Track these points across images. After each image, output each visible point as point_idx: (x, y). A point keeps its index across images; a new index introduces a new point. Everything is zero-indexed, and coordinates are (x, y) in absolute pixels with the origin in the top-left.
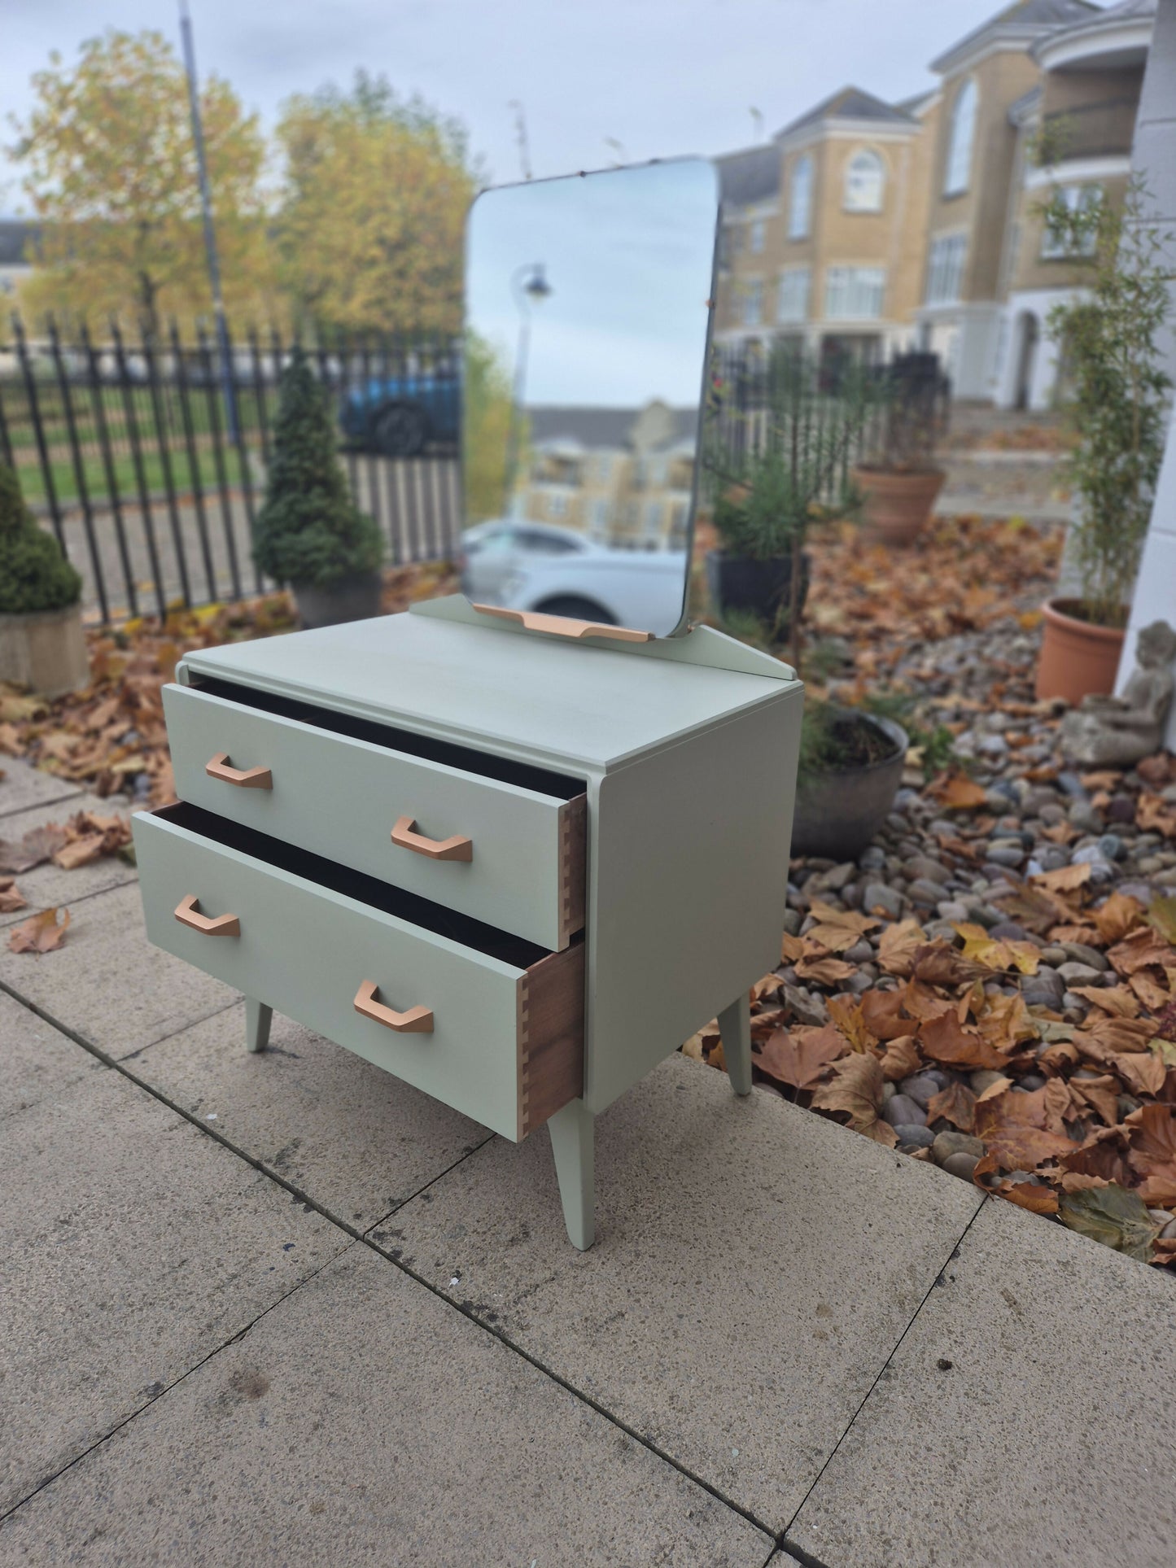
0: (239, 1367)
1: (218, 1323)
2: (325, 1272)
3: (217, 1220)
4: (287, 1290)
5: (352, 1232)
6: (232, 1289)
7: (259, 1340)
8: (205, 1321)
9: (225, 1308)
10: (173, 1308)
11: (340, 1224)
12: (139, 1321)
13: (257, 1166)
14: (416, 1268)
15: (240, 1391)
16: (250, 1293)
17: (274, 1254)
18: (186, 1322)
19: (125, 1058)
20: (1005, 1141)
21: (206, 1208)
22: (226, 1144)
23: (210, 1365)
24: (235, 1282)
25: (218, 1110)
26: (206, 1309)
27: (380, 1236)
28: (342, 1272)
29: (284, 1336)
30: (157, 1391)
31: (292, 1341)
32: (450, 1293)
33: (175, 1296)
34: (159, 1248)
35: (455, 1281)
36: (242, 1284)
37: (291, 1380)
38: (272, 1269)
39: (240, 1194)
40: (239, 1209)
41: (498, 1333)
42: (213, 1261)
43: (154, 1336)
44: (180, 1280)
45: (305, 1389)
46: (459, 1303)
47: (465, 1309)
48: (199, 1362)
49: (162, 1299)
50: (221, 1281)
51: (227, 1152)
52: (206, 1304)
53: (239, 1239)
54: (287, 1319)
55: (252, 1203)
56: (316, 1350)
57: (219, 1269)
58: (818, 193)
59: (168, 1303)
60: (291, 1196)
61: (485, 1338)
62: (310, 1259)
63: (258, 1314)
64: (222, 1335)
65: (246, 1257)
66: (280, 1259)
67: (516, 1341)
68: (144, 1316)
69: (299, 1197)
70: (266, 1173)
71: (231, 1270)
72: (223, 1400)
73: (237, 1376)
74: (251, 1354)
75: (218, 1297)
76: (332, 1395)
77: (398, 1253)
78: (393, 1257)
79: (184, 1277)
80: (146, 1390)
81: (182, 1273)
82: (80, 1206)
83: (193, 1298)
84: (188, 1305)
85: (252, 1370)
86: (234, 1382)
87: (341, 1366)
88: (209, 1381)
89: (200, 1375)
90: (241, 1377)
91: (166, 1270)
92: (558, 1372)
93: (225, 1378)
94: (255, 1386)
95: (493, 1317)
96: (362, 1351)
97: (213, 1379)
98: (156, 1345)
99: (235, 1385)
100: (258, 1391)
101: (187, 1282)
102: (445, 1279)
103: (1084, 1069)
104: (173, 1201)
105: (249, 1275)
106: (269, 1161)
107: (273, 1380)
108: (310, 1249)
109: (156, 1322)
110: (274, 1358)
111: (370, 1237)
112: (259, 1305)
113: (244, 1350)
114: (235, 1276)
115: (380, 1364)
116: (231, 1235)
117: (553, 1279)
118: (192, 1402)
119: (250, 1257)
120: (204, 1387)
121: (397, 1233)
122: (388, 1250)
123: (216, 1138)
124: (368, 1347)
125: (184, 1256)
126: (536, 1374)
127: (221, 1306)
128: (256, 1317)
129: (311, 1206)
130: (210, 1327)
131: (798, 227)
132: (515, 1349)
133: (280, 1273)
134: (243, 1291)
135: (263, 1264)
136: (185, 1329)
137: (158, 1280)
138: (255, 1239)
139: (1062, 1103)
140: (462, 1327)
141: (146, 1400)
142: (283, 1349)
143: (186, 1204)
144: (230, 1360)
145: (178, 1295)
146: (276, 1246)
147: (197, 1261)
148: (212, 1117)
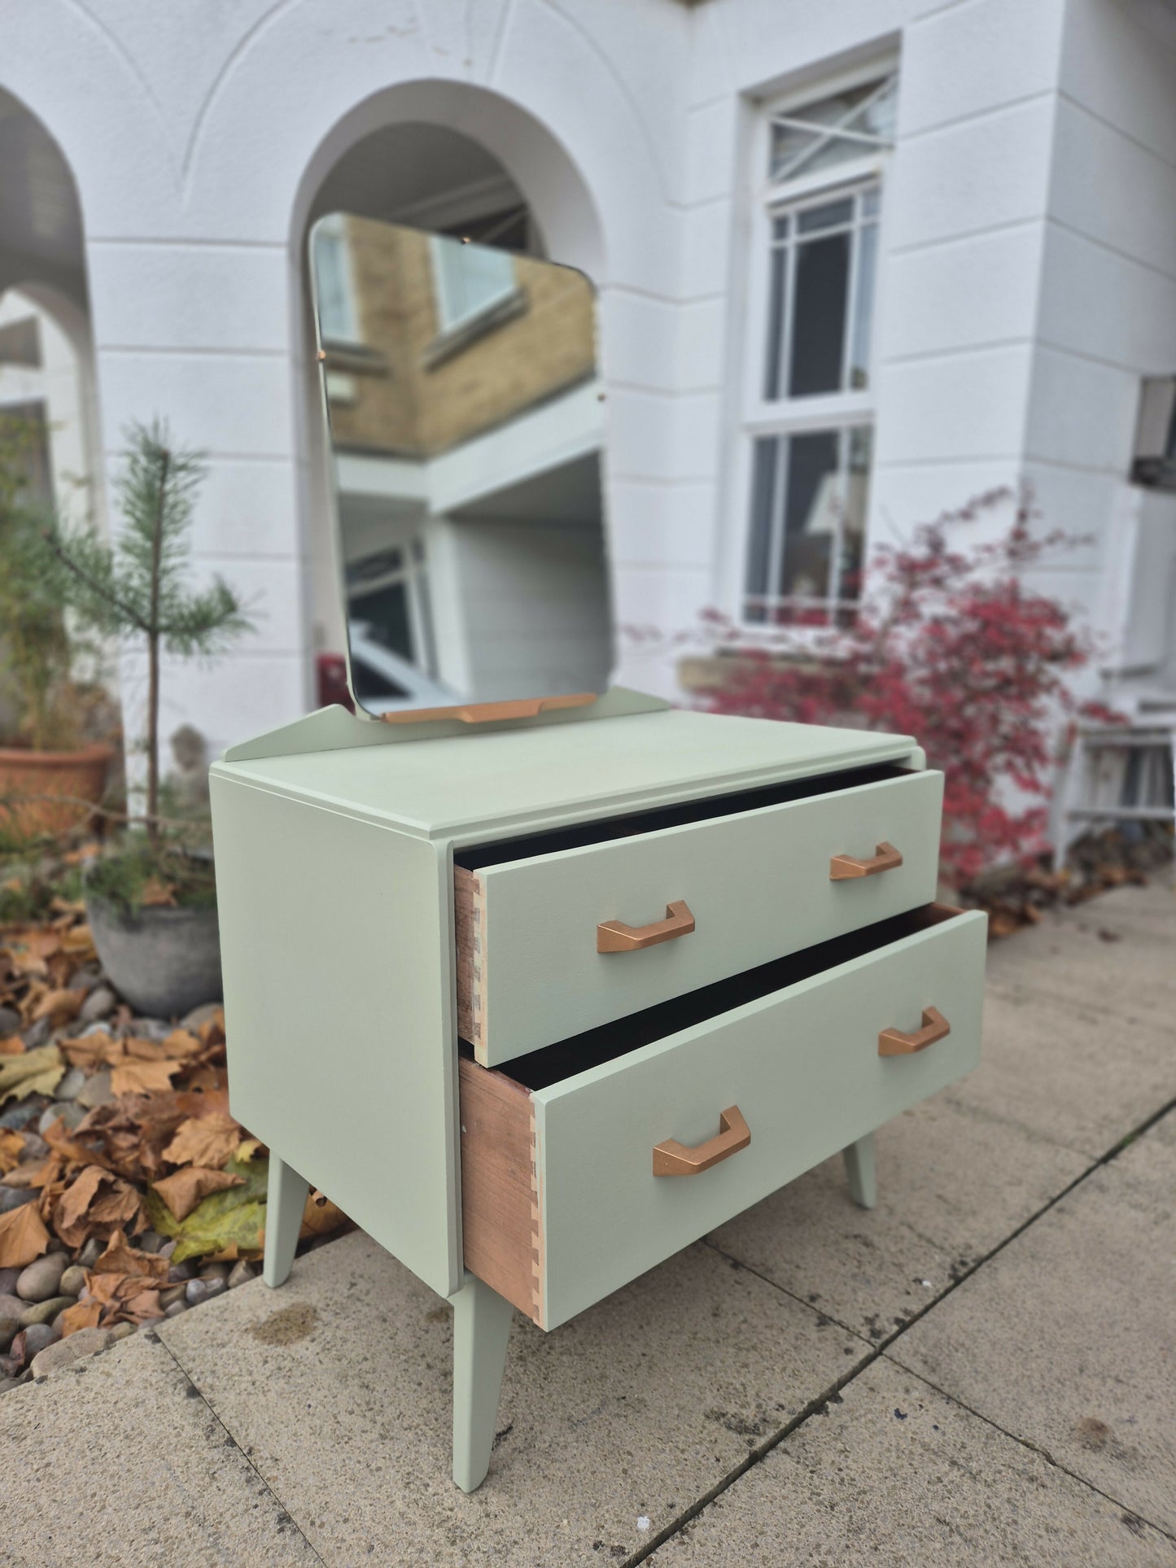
0: (1075, 1446)
1: (1024, 1472)
2: (934, 1379)
3: (862, 1492)
4: (963, 1412)
5: (869, 1360)
6: (973, 1464)
7: (1038, 1431)
8: (1025, 1484)
9: (1002, 1468)
10: (1015, 1522)
11: (859, 1370)
12: (1044, 1556)
13: (757, 1458)
14: (916, 1308)
15: (1104, 1442)
16: (974, 1447)
17: (913, 1428)
18: (1032, 1505)
21: (842, 1507)
22: (710, 1499)
23: (1083, 1471)
24: (961, 1462)
25: (625, 1517)
26: (1008, 1486)
27: (876, 1334)
28: (931, 1365)
29: (1026, 1410)
30: (1132, 1521)
31: (1030, 1403)
32: (942, 1287)
33: (997, 1523)
34: (920, 1555)
35: (926, 1283)
36: (965, 1455)
37: (1076, 1401)
38: (936, 1427)
39: (812, 1472)
40: (840, 1470)
41: (980, 1262)
42: (934, 1488)
43: (1061, 1535)
44: (971, 1521)
45: (1082, 1391)
46: (952, 1282)
47: (958, 1279)
48: (1082, 1484)
49: (1005, 1537)
50: (963, 1475)
51: (725, 1497)
52: (1000, 1487)
53: (893, 1465)
54: (1005, 1409)
55: (828, 1457)
56: (1035, 1383)
57: (945, 1480)
59: (1009, 1529)
60: (815, 1419)
61: (987, 1270)
62: (915, 1394)
63: (1003, 1436)
64: (1039, 1468)
65: (921, 1455)
66: (920, 1423)
67: (985, 1252)
68: (1035, 1553)
69: (817, 1407)
70: (772, 1445)
71: (946, 1467)
72: (1121, 1456)
73: (1088, 1446)
74: (1057, 1436)
75: (987, 1476)
76: (1081, 1371)
77: (898, 1321)
78: (904, 1326)
79: (965, 1516)
80: (1136, 1532)
81: (958, 1521)
83: (995, 1503)
84: (1007, 1505)
85: (1076, 1434)
86: (1096, 1448)
87: (1049, 1365)
88: (1102, 1470)
89: (1099, 1481)
90: (1088, 1442)
91: (957, 1539)
93: (1093, 1457)
94: (1093, 1429)
95: (963, 1263)
96: (1026, 1349)
97: (1100, 1468)
98: (1072, 1533)
99: (1099, 1447)
100: (1100, 1428)
101: (972, 1512)
102: (926, 1289)
104: (829, 1552)
105: (950, 1450)
106: (751, 1443)
107: (1081, 1416)
108: (901, 1395)
109: (1040, 1537)
110: (1055, 1416)
111: (878, 1342)
112: (991, 1436)
113: (1055, 1443)
114: (953, 1463)
116: (888, 1474)
117: (909, 1226)
118: (1133, 1483)
119: (921, 1451)
120: (1112, 1475)
121: (870, 1321)
122: (895, 1328)
123: (695, 1512)
124: (1020, 1345)
125: (929, 1522)
126: (1015, 1245)
127: (1000, 1472)
128: (1008, 1438)
129: (833, 1395)
130: (1032, 1479)
132: (992, 1254)
133: (941, 1419)
134: (974, 1454)
135: (933, 1439)
136: (1042, 1504)
137: (975, 1547)
138: (893, 1448)
140: (981, 1280)
142: (1043, 1410)
143: (835, 1534)
144: (1071, 1455)
145: (994, 1519)
146: (900, 1426)
147: (935, 1506)
148: (643, 1523)
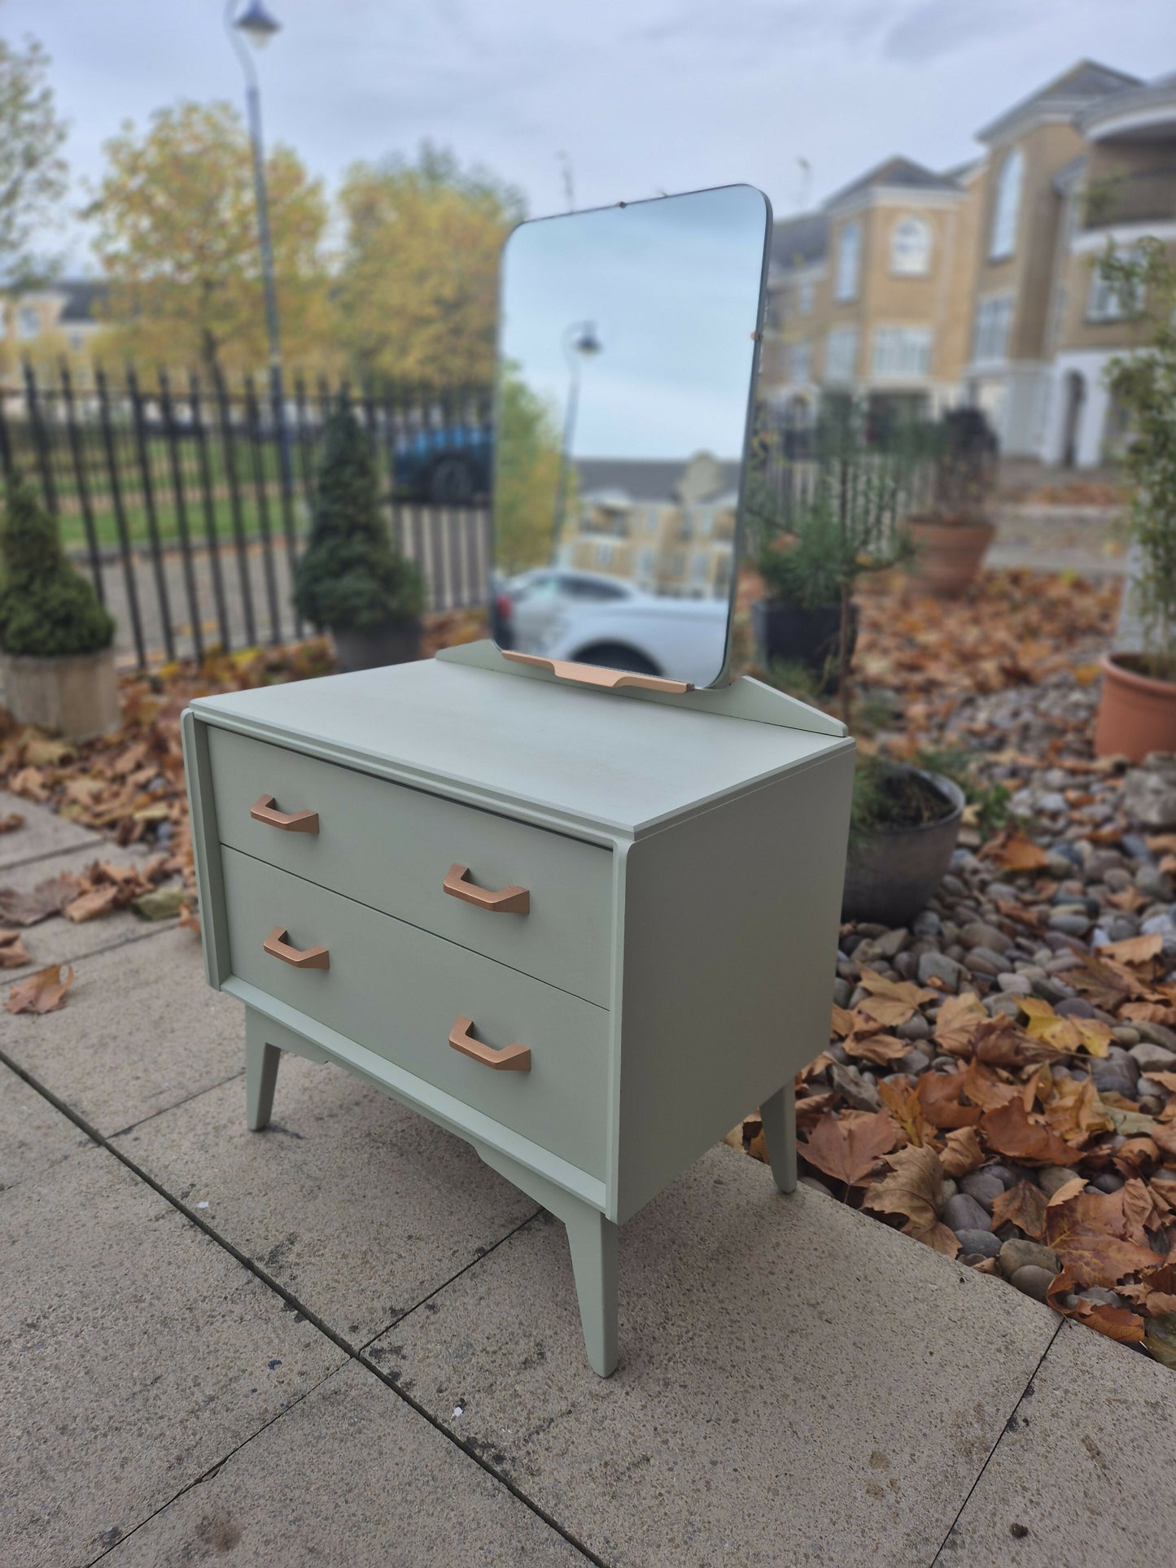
0: (209, 1510)
1: (189, 1455)
2: (313, 1397)
3: (198, 1329)
4: (269, 1417)
5: (346, 1348)
6: (207, 1414)
7: (233, 1479)
8: (175, 1452)
9: (198, 1437)
10: (140, 1435)
11: (334, 1338)
12: (102, 1450)
13: (247, 1264)
14: (416, 1394)
15: (208, 1541)
16: (228, 1419)
17: (257, 1373)
18: (154, 1452)
19: (117, 1135)
20: (1080, 1252)
21: (187, 1314)
22: (216, 1238)
23: (177, 1508)
24: (212, 1405)
25: (210, 1197)
26: (178, 1437)
27: (377, 1353)
28: (332, 1398)
29: (262, 1474)
30: (114, 1538)
31: (270, 1480)
32: (452, 1427)
33: (144, 1420)
34: (132, 1360)
35: (458, 1411)
36: (219, 1409)
37: (266, 1529)
38: (254, 1391)
39: (226, 1298)
40: (223, 1316)
41: (503, 1479)
42: (190, 1379)
43: (117, 1468)
44: (151, 1401)
45: (281, 1541)
46: (462, 1439)
47: (467, 1447)
48: (164, 1504)
49: (129, 1424)
50: (197, 1403)
51: (216, 1247)
52: (178, 1431)
53: (220, 1353)
54: (266, 1454)
55: (238, 1309)
56: (297, 1493)
57: (196, 1389)
58: (865, 258)
59: (135, 1428)
60: (281, 1302)
61: (489, 1484)
62: (297, 1380)
63: (234, 1446)
64: (193, 1469)
65: (226, 1375)
66: (264, 1379)
67: (524, 1489)
68: (108, 1443)
69: (291, 1303)
70: (257, 1273)
71: (209, 1391)
72: (187, 1554)
73: (205, 1523)
74: (223, 1495)
75: (192, 1423)
76: (311, 1550)
77: (396, 1375)
78: (390, 1381)
79: (156, 1397)
80: (101, 1537)
81: (154, 1392)
82: (50, 1307)
83: (164, 1424)
84: (158, 1432)
85: (223, 1516)
86: (201, 1530)
87: (323, 1515)
88: (174, 1527)
89: (163, 1520)
90: (210, 1524)
91: (138, 1388)
92: (572, 1530)
93: (191, 1525)
94: (225, 1536)
95: (499, 1459)
96: (350, 1496)
97: (178, 1527)
98: (118, 1480)
99: (203, 1534)
100: (227, 1542)
101: (159, 1403)
102: (448, 1409)
103: (1166, 1168)
104: (151, 1304)
105: (228, 1397)
106: (261, 1259)
107: (245, 1528)
108: (298, 1368)
109: (121, 1452)
110: (249, 1501)
111: (366, 1355)
112: (236, 1435)
113: (216, 1490)
114: (212, 1399)
115: (368, 1514)
116: (211, 1348)
117: (570, 1412)
118: (152, 1555)
119: (230, 1375)
120: (166, 1536)
121: (397, 1350)
122: (385, 1371)
123: (206, 1230)
124: (356, 1491)
125: (159, 1371)
126: (546, 1531)
127: (194, 1434)
128: (232, 1450)
129: (304, 1314)
130: (179, 1459)
131: (846, 287)
132: (524, 1499)
133: (263, 1396)
134: (219, 1416)
135: (244, 1385)
136: (152, 1462)
137: (127, 1400)
138: (238, 1354)
139: (1144, 1209)
140: (463, 1470)
141: (100, 1549)
142: (260, 1490)
143: (166, 1309)
144: (199, 1502)
145: (148, 1419)
146: (261, 1362)
147: (171, 1378)
148: (203, 1205)
